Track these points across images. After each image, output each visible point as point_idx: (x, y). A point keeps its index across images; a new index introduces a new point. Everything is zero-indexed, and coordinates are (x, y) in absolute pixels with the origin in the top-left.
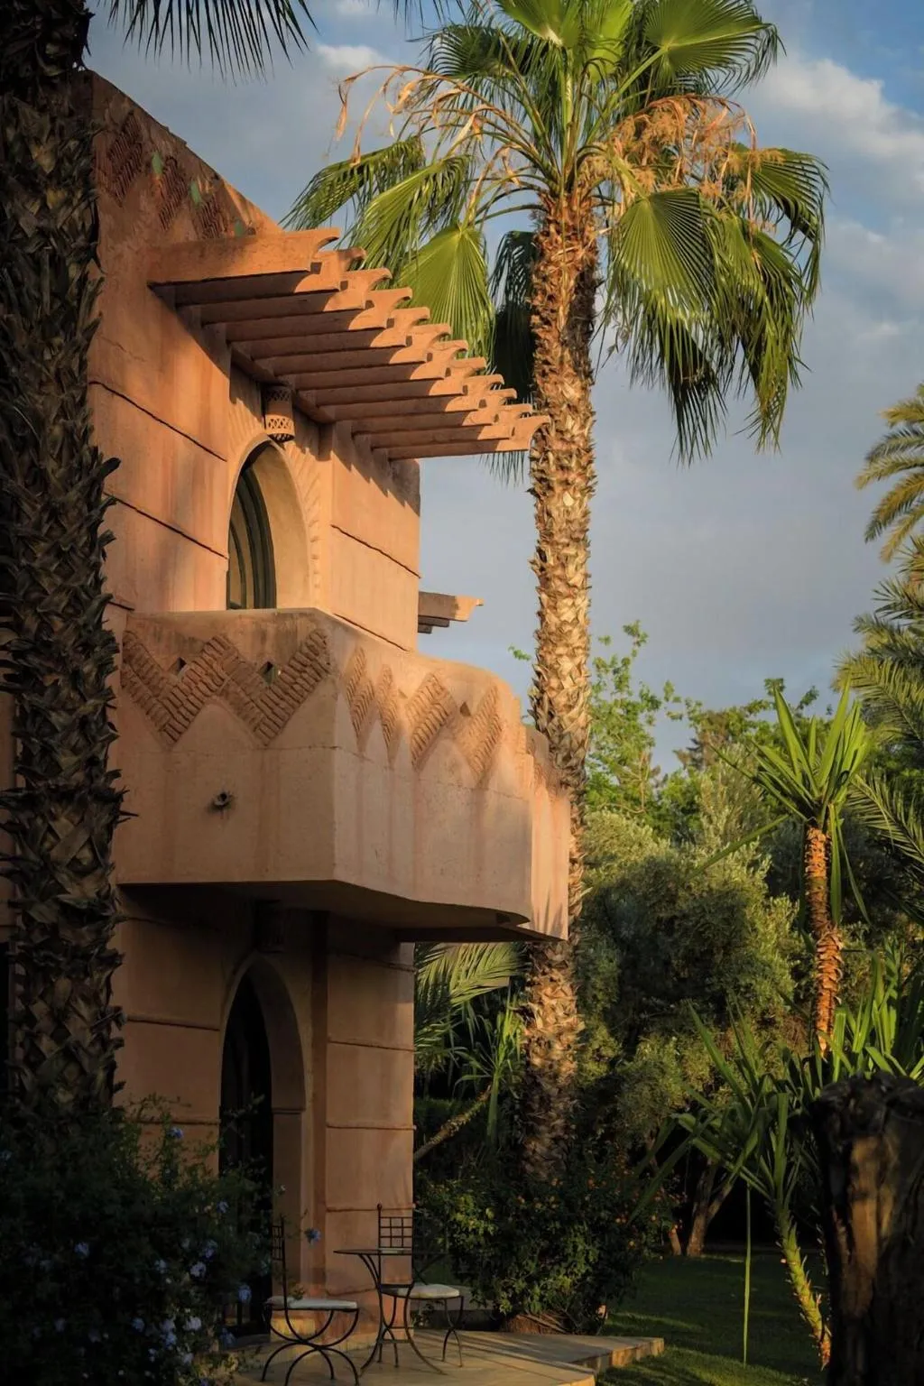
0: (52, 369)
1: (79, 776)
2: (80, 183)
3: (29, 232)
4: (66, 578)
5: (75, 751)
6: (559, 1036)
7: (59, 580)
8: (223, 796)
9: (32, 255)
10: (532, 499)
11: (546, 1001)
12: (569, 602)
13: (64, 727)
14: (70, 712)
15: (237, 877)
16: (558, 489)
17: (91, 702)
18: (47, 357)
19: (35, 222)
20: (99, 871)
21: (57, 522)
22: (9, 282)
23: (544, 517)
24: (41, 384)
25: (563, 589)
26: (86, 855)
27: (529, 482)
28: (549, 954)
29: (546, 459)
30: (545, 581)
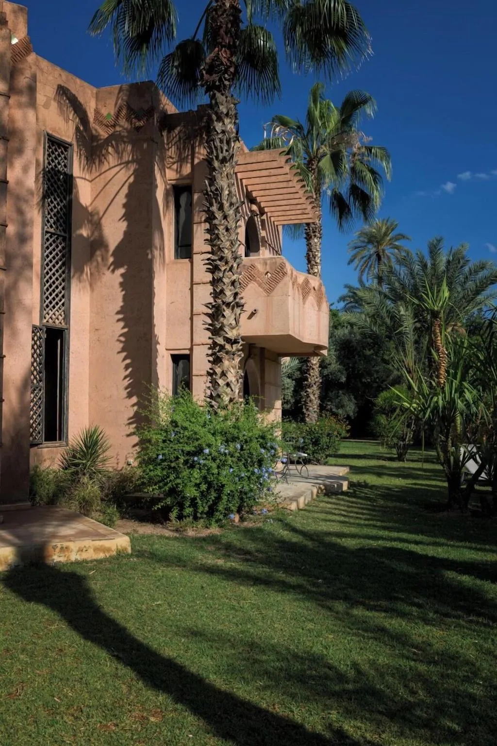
0: (226, 173)
1: (232, 299)
2: (234, 117)
3: (219, 132)
4: (229, 237)
5: (230, 290)
6: (315, 384)
7: (227, 238)
8: (255, 310)
9: (220, 138)
10: (305, 240)
11: (311, 374)
12: (316, 267)
13: (228, 283)
14: (229, 278)
15: (259, 334)
16: (313, 237)
17: (235, 275)
18: (224, 169)
19: (221, 128)
20: (237, 328)
21: (227, 220)
22: (213, 147)
23: (309, 245)
24: (222, 178)
25: (314, 264)
26: (234, 322)
27: (305, 236)
28: (312, 361)
29: (310, 229)
30: (309, 262)
